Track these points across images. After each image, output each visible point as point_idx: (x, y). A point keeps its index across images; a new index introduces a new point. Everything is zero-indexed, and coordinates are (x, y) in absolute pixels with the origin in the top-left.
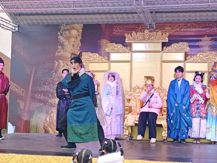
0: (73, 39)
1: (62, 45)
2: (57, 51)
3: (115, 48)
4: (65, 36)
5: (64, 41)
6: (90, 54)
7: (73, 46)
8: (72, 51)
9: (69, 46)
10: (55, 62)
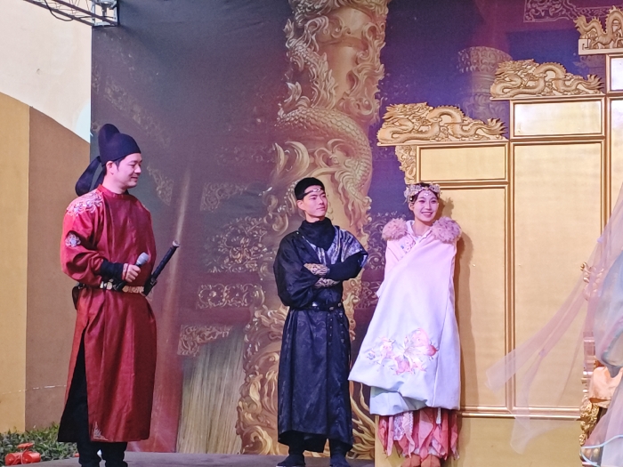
0: (349, 51)
1: (303, 75)
2: (282, 102)
3: (531, 84)
4: (313, 37)
5: (312, 58)
6: (423, 110)
7: (352, 78)
8: (348, 103)
9: (332, 80)
10: (276, 153)
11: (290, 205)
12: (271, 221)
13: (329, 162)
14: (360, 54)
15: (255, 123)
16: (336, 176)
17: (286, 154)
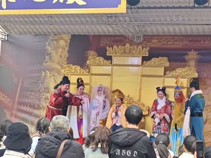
0: (60, 50)
2: (44, 61)
3: (96, 61)
4: (52, 46)
5: (52, 51)
6: (71, 66)
8: (59, 62)
9: (56, 56)
10: (42, 73)
11: (44, 86)
12: (40, 89)
13: (54, 76)
14: (63, 51)
15: (38, 66)
16: (56, 79)
17: (44, 73)
